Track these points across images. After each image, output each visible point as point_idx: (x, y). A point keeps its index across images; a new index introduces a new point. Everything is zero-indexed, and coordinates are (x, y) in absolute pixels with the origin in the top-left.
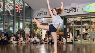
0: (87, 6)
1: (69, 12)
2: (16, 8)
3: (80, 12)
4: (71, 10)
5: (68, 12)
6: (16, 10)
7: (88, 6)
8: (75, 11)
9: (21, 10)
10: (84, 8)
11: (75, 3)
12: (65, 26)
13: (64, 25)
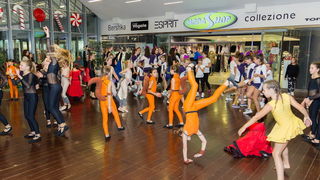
2: (72, 19)
9: (80, 21)
10: (187, 22)
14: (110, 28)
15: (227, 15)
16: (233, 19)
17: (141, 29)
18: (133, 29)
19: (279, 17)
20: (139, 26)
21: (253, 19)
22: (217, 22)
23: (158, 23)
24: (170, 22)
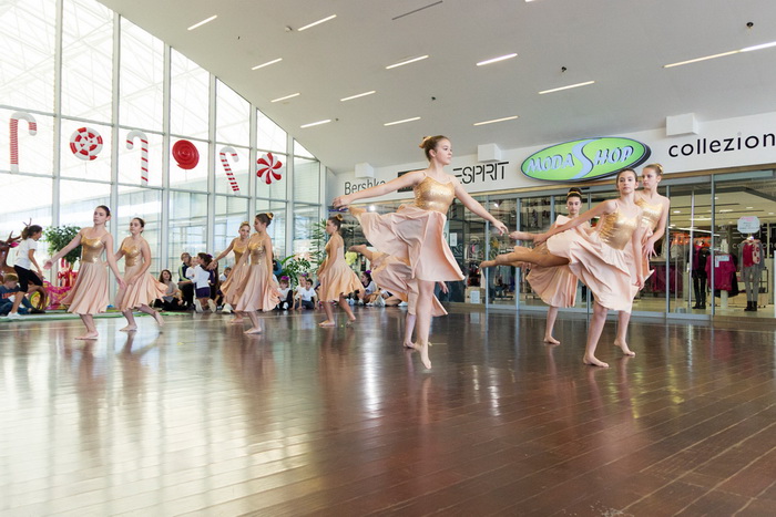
0: (539, 155)
1: (473, 179)
2: (262, 166)
3: (510, 182)
4: (478, 170)
5: (467, 179)
6: (260, 174)
7: (543, 155)
8: (493, 174)
10: (530, 162)
11: (495, 145)
12: (454, 236)
13: (451, 231)
14: (349, 188)
15: (623, 145)
16: (639, 153)
19: (752, 142)
21: (687, 150)
22: (602, 160)
23: (460, 172)
24: (490, 168)
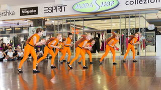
0: (79, 3)
7: (81, 3)
15: (111, 0)
16: (116, 3)
17: (31, 14)
18: (22, 14)
19: (152, 1)
20: (29, 12)
21: (132, 3)
22: (103, 5)
23: (47, 9)
24: (59, 8)
